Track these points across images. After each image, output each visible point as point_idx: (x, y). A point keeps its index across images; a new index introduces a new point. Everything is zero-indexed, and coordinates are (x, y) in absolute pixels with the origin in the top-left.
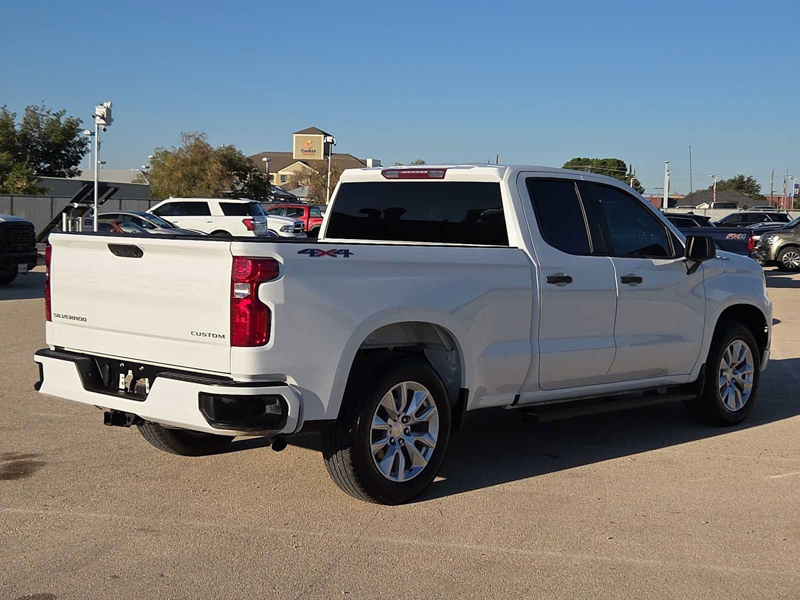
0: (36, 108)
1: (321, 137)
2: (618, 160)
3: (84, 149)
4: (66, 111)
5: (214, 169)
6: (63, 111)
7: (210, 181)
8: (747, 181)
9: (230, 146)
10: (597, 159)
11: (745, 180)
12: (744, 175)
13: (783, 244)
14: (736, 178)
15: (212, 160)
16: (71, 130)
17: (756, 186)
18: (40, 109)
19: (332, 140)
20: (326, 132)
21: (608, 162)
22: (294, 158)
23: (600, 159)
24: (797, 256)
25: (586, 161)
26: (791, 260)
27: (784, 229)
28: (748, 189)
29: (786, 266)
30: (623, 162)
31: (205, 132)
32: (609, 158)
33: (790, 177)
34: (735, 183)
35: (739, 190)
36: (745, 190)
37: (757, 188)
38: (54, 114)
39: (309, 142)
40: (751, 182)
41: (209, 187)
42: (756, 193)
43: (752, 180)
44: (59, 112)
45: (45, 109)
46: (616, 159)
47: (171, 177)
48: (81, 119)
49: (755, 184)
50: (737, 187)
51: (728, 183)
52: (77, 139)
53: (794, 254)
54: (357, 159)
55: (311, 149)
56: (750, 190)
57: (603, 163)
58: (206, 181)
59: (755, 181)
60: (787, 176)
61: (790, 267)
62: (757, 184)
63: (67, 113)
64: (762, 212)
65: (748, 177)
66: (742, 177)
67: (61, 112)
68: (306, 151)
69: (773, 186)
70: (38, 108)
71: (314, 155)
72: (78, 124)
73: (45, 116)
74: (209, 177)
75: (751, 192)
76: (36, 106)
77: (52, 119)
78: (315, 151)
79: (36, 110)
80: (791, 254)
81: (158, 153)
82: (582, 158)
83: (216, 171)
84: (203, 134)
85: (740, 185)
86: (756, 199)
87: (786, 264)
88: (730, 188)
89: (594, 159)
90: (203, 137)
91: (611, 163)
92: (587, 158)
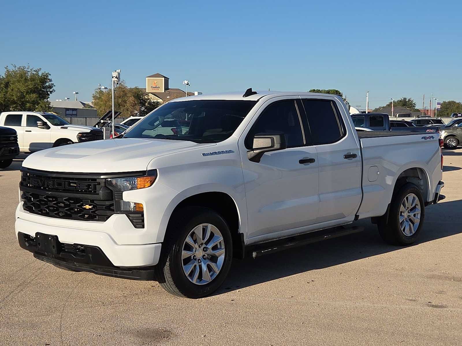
0: (24, 67)
1: (162, 79)
2: (336, 91)
3: (51, 90)
4: (41, 69)
5: (131, 100)
6: (40, 69)
7: (128, 107)
8: (408, 101)
9: (136, 87)
10: (324, 90)
11: (407, 100)
12: (406, 98)
13: (447, 135)
14: (402, 99)
15: (129, 95)
16: (44, 79)
17: (413, 104)
18: (27, 68)
19: (188, 83)
20: (165, 76)
21: (331, 91)
22: (147, 92)
23: (326, 90)
24: (454, 141)
25: (318, 91)
26: (451, 143)
27: (445, 127)
28: (409, 105)
29: (449, 146)
30: (339, 92)
31: (124, 80)
32: (331, 89)
33: (435, 99)
34: (402, 102)
35: (404, 106)
36: (407, 106)
37: (414, 105)
38: (34, 71)
39: (156, 82)
40: (410, 101)
41: (127, 110)
42: (414, 108)
43: (411, 100)
44: (37, 70)
45: (29, 68)
46: (335, 90)
47: (105, 104)
48: (50, 73)
49: (413, 103)
50: (403, 104)
51: (397, 102)
52: (47, 84)
53: (453, 140)
54: (184, 92)
55: (157, 86)
56: (410, 106)
57: (328, 92)
58: (126, 107)
59: (413, 101)
60: (433, 98)
61: (451, 146)
62: (414, 102)
63: (41, 70)
64: (427, 119)
65: (409, 98)
66: (405, 99)
67: (38, 69)
68: (154, 87)
69: (424, 104)
70: (25, 67)
71: (158, 89)
72: (48, 76)
73: (29, 72)
74: (128, 105)
75: (411, 107)
76: (24, 66)
77: (33, 73)
78: (159, 87)
79: (24, 68)
80: (451, 140)
81: (96, 92)
82: (316, 90)
83: (132, 101)
84: (123, 81)
85: (404, 103)
86: (414, 111)
87: (449, 145)
88: (398, 105)
89: (322, 90)
90: (123, 83)
91: (332, 92)
92: (319, 89)
